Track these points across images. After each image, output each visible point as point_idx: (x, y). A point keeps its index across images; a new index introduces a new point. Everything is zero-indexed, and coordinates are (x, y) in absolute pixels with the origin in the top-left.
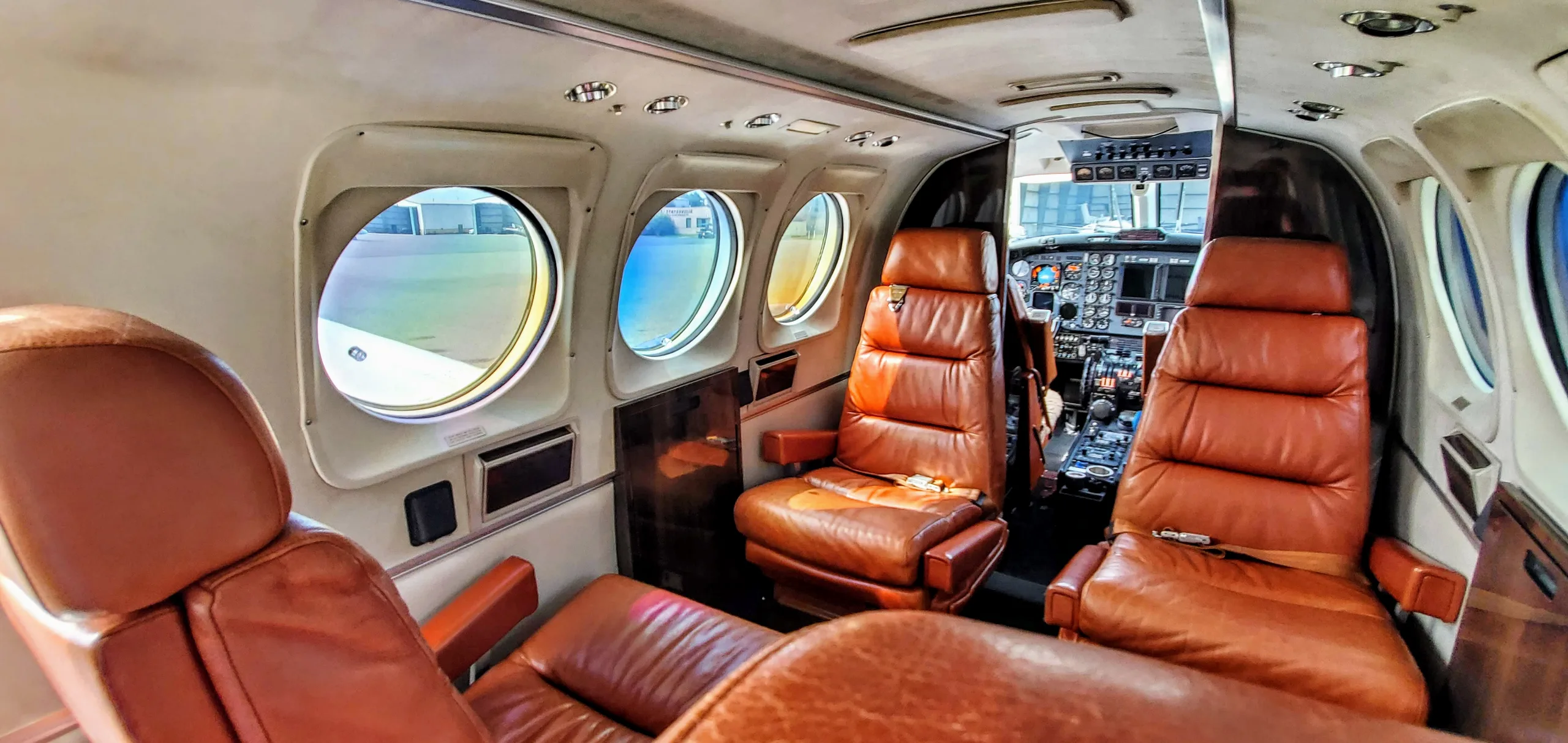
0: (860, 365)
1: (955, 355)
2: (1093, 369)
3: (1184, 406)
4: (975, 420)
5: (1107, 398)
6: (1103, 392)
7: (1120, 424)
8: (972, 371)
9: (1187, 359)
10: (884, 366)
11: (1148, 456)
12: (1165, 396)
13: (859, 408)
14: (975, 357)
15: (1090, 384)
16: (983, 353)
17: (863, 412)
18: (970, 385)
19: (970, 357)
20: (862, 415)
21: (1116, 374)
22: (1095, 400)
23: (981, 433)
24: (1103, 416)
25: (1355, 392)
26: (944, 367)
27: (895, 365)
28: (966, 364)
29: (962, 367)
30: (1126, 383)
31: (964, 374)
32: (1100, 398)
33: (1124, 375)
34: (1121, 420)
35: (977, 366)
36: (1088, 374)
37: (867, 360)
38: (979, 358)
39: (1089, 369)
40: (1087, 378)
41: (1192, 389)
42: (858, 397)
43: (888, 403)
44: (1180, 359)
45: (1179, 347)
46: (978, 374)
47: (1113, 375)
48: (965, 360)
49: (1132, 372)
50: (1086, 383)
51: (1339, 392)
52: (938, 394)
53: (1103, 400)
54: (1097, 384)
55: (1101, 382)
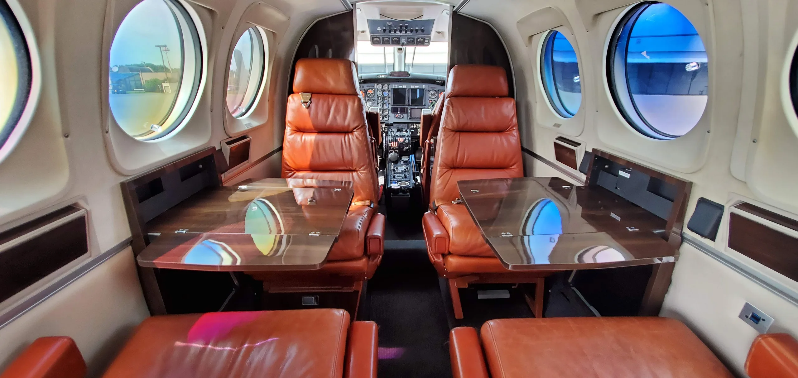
0: (289, 142)
1: (346, 130)
2: (387, 139)
3: (456, 142)
4: (362, 164)
5: (395, 152)
6: (393, 149)
7: (402, 163)
8: (357, 138)
9: (455, 121)
10: (304, 141)
11: (444, 168)
12: (448, 139)
13: (293, 168)
14: (357, 130)
15: (387, 146)
16: (361, 127)
17: (295, 170)
18: (357, 145)
19: (354, 130)
20: (295, 171)
21: (397, 140)
22: (390, 153)
23: (366, 170)
24: (394, 161)
25: (515, 128)
26: (340, 137)
27: (311, 140)
28: (353, 134)
29: (350, 136)
30: (402, 143)
31: (353, 139)
32: (392, 152)
33: (401, 140)
34: (402, 160)
35: (359, 135)
36: (386, 141)
37: (293, 139)
38: (359, 130)
39: (385, 139)
40: (385, 144)
41: (458, 134)
42: (291, 161)
43: (310, 163)
44: (452, 121)
45: (451, 116)
46: (360, 139)
47: (397, 141)
48: (352, 132)
49: (404, 139)
50: (385, 146)
51: (509, 129)
52: (339, 154)
53: (393, 153)
54: (390, 146)
55: (392, 144)
